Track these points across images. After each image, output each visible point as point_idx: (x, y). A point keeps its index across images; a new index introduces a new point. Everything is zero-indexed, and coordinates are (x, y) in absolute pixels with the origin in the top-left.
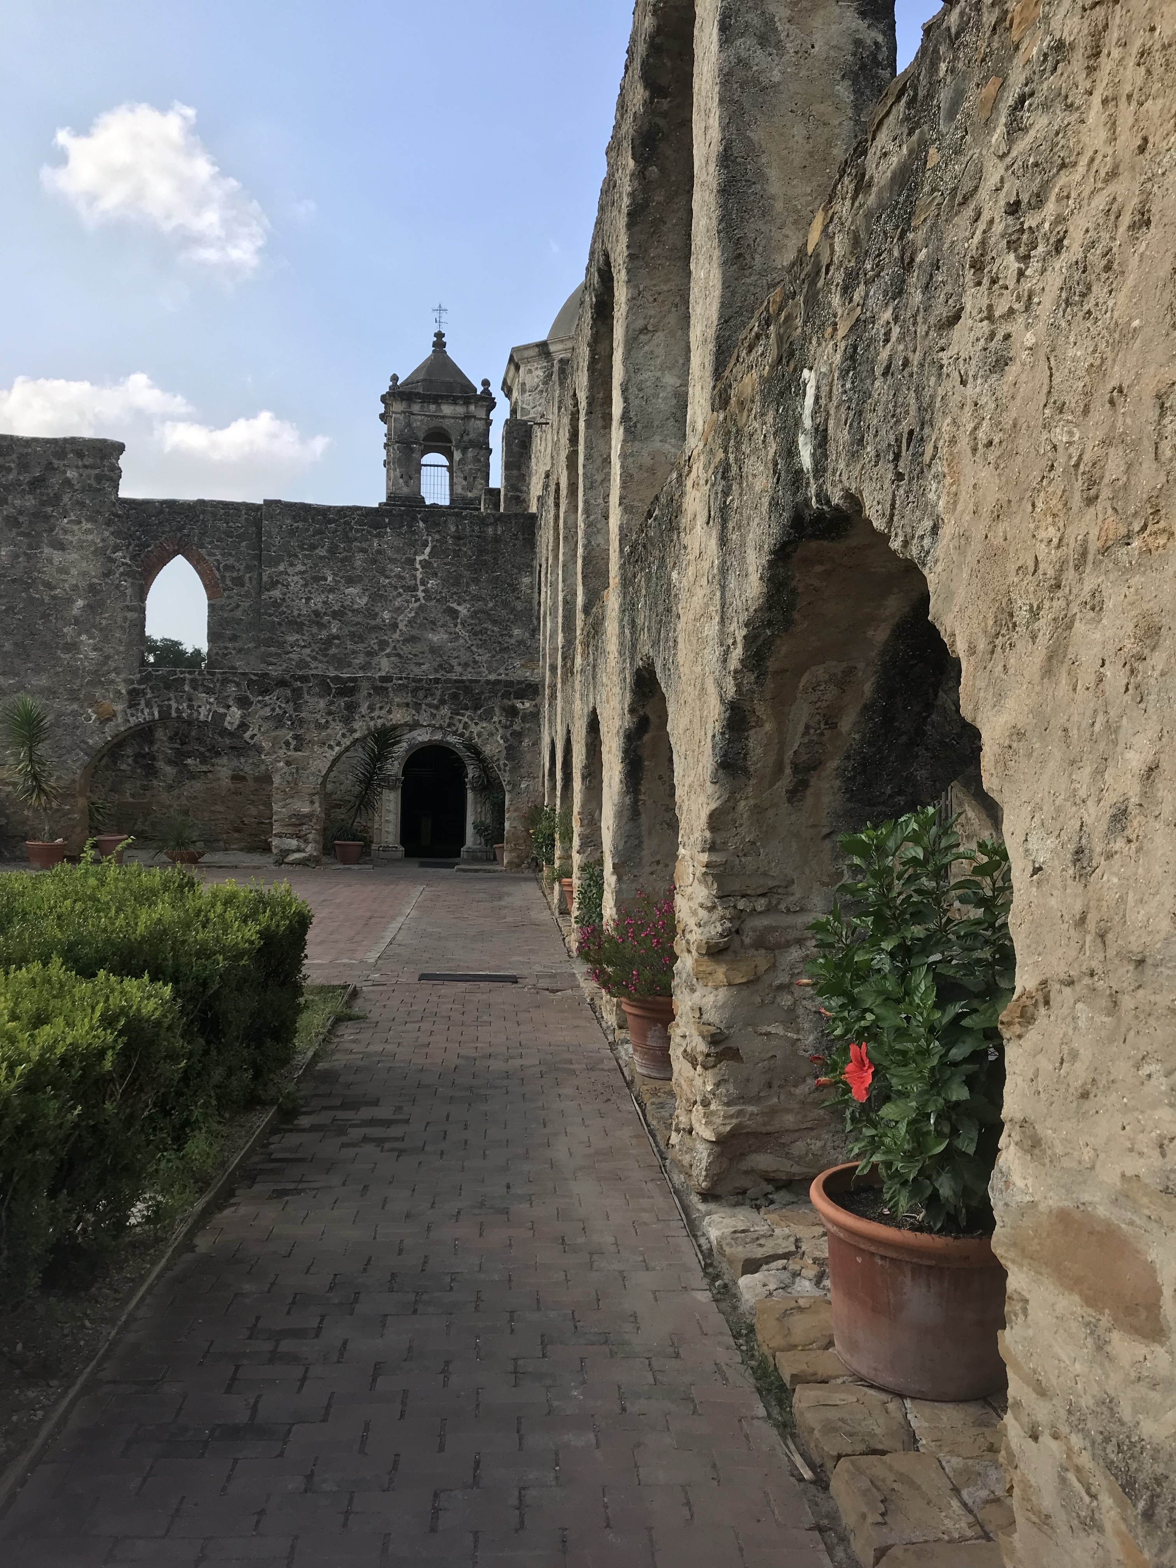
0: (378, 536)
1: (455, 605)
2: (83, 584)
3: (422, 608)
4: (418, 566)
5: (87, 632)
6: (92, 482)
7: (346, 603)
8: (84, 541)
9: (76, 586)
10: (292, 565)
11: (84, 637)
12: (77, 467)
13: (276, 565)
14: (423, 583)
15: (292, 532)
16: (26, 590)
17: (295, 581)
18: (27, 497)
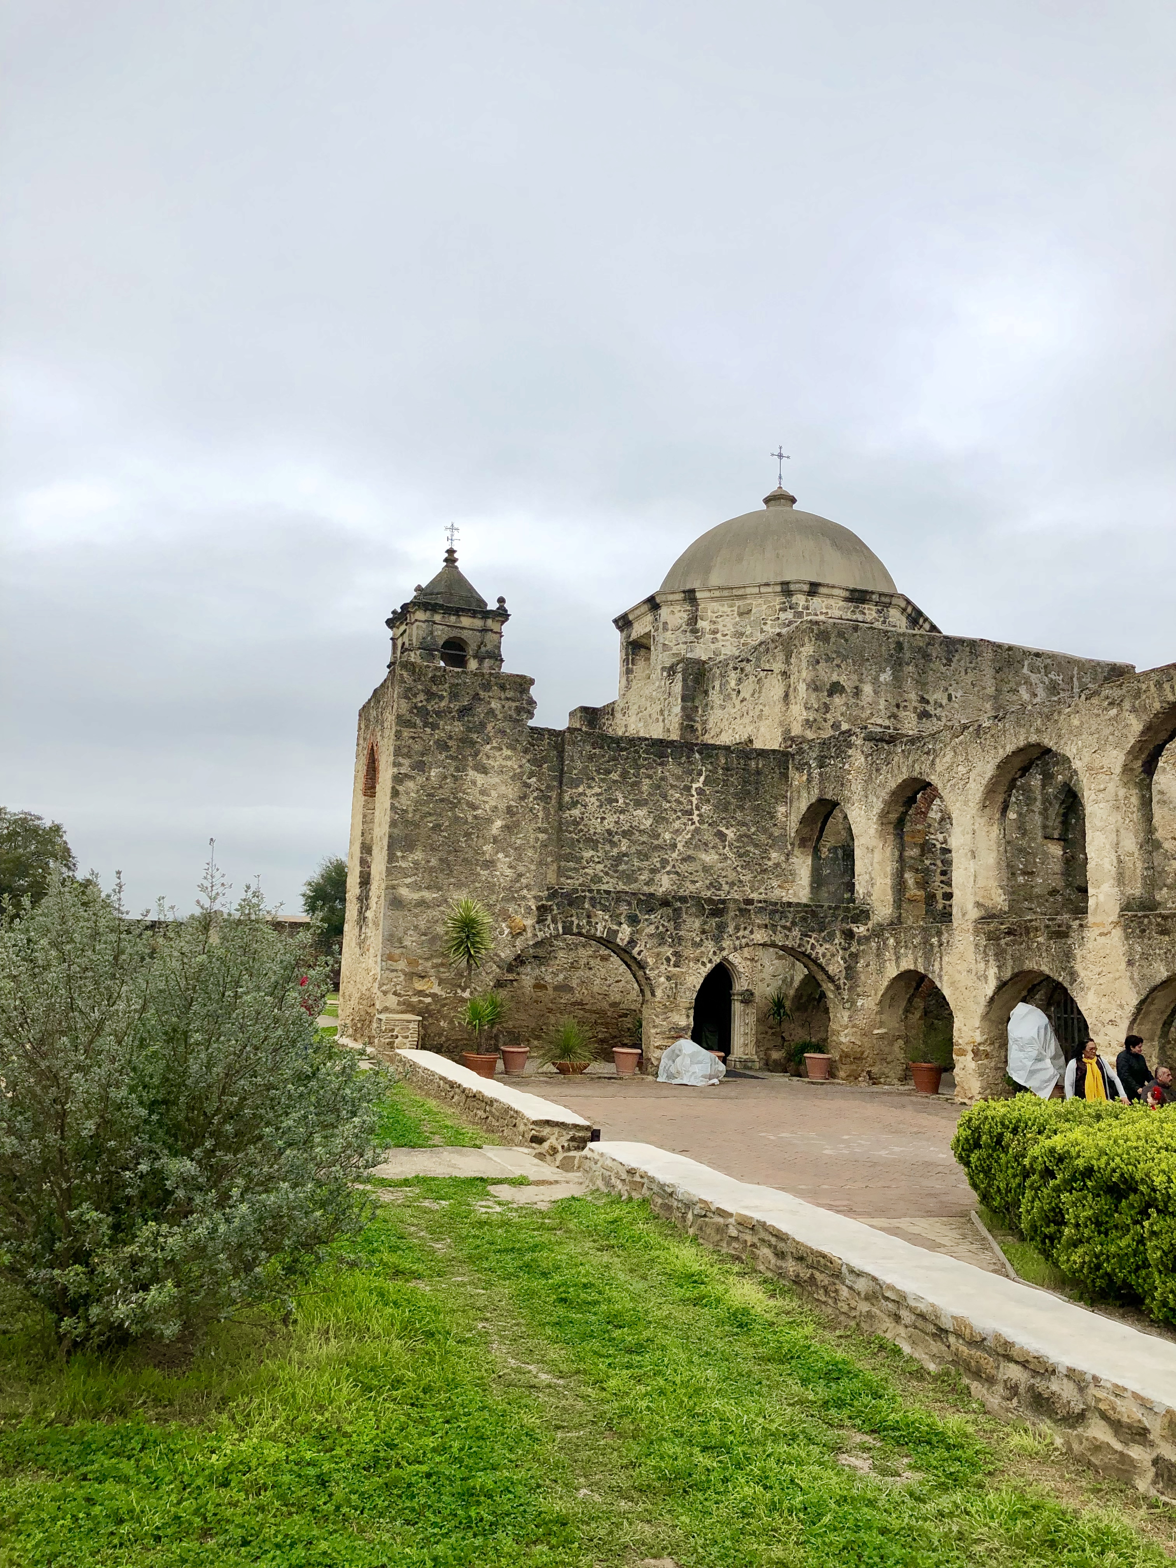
0: (662, 764)
1: (723, 829)
2: (502, 806)
3: (697, 831)
4: (694, 793)
5: (503, 851)
6: (512, 713)
7: (634, 824)
8: (504, 767)
9: (496, 807)
10: (590, 787)
11: (501, 855)
12: (500, 699)
13: (577, 786)
14: (698, 808)
15: (591, 758)
16: (451, 809)
17: (592, 801)
18: (456, 723)
